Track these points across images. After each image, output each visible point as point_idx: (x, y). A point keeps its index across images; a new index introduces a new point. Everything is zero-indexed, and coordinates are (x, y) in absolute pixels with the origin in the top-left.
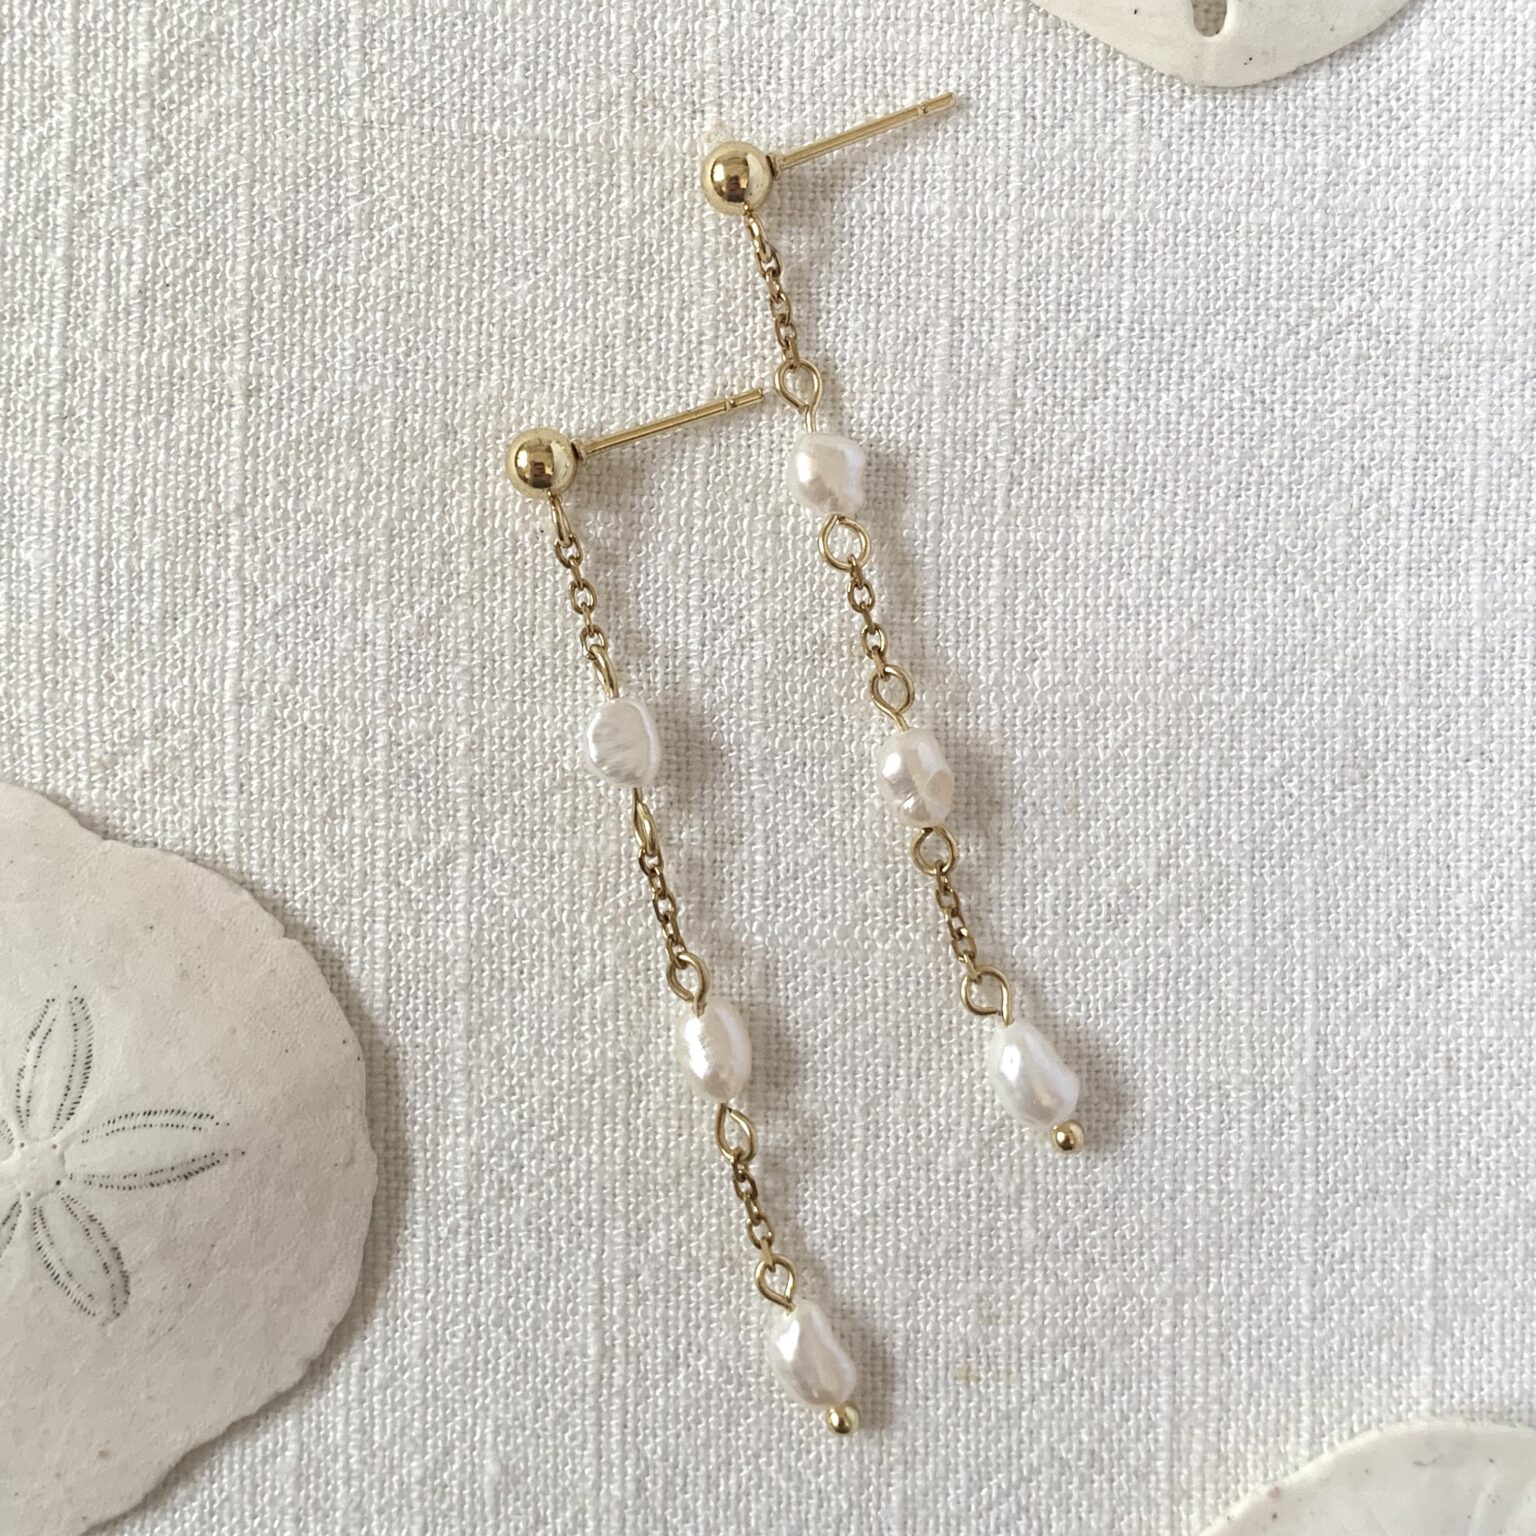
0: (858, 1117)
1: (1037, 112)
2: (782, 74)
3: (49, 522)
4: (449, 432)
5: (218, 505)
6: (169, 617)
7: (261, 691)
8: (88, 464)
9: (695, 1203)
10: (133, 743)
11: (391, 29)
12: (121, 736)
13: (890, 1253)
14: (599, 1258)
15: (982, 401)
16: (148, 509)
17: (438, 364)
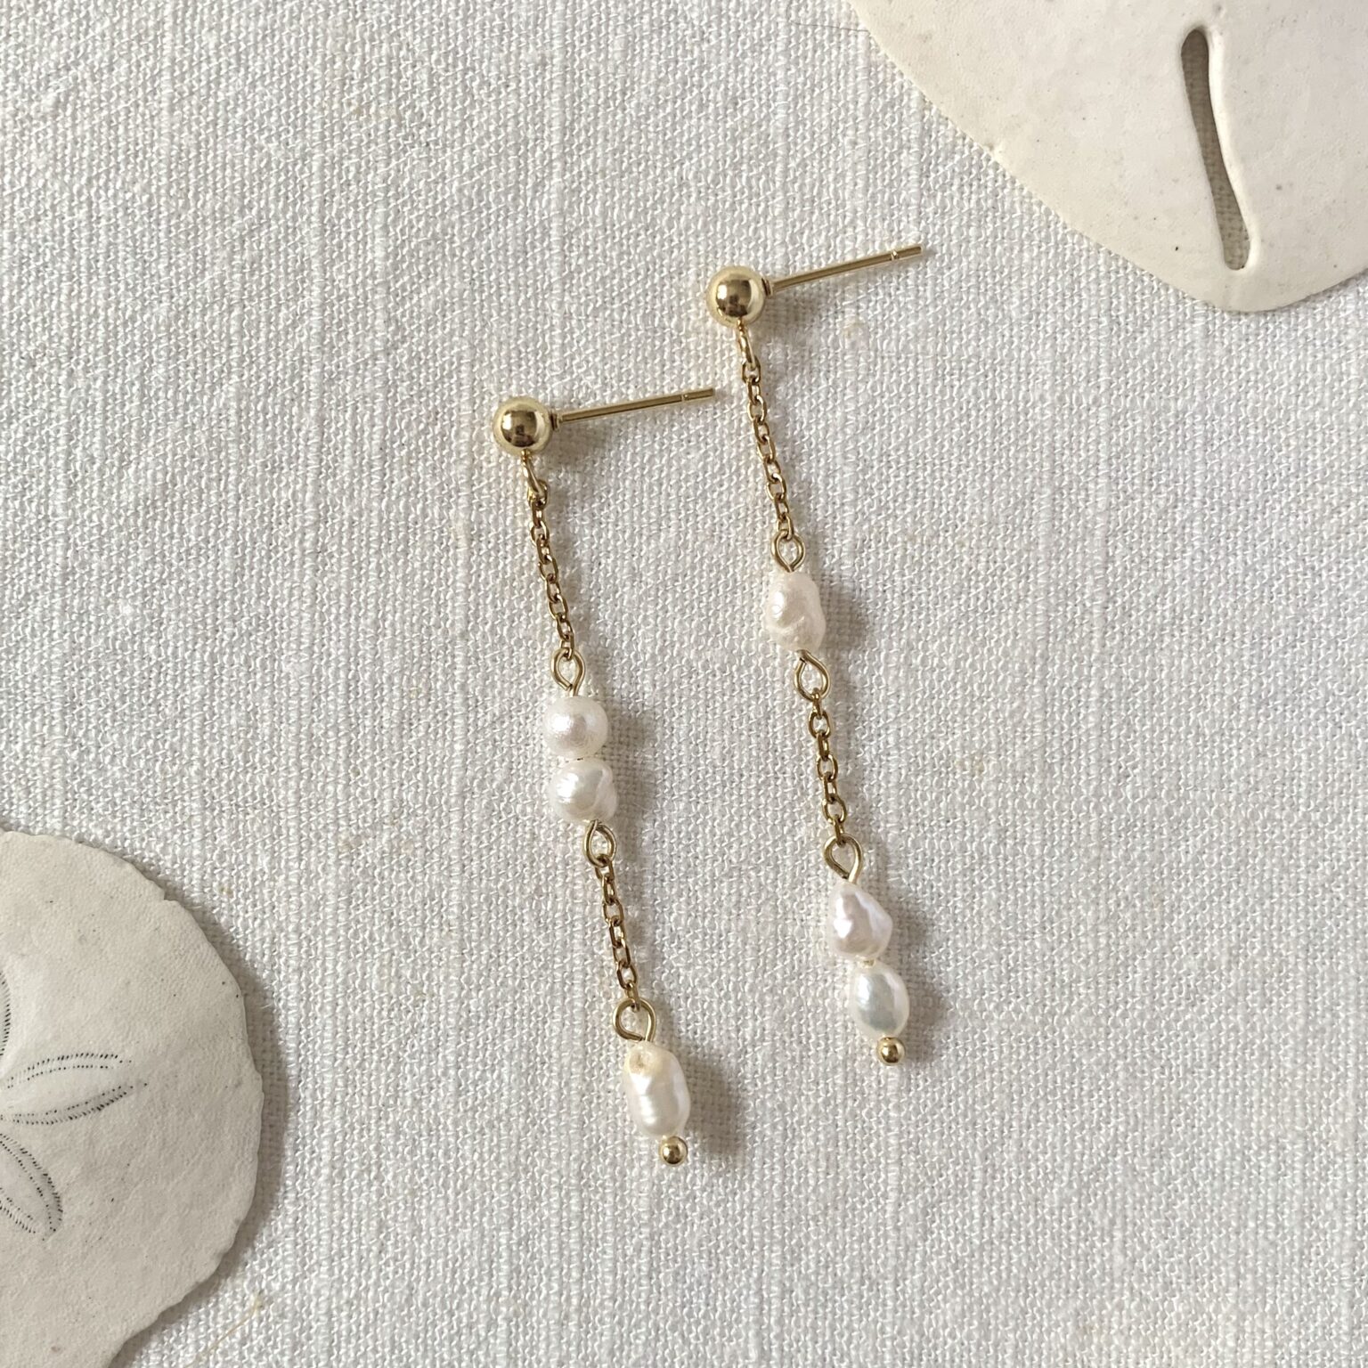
0: (978, 1161)
1: (1121, 319)
2: (909, 282)
3: (306, 641)
4: (635, 575)
5: (446, 632)
6: (405, 723)
7: (481, 786)
8: (338, 592)
9: (840, 1231)
10: (373, 827)
11: (586, 235)
12: (365, 821)
13: (1004, 1275)
14: (760, 1277)
15: (1080, 557)
16: (388, 632)
17: (626, 517)
